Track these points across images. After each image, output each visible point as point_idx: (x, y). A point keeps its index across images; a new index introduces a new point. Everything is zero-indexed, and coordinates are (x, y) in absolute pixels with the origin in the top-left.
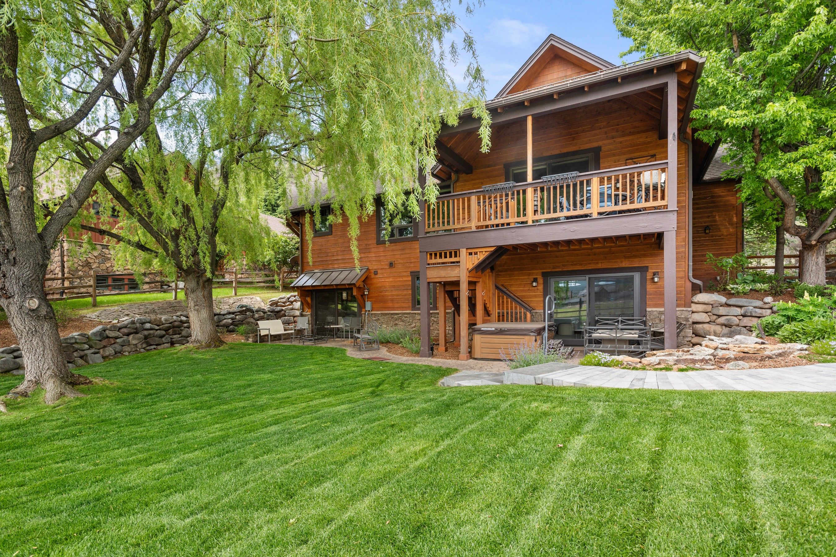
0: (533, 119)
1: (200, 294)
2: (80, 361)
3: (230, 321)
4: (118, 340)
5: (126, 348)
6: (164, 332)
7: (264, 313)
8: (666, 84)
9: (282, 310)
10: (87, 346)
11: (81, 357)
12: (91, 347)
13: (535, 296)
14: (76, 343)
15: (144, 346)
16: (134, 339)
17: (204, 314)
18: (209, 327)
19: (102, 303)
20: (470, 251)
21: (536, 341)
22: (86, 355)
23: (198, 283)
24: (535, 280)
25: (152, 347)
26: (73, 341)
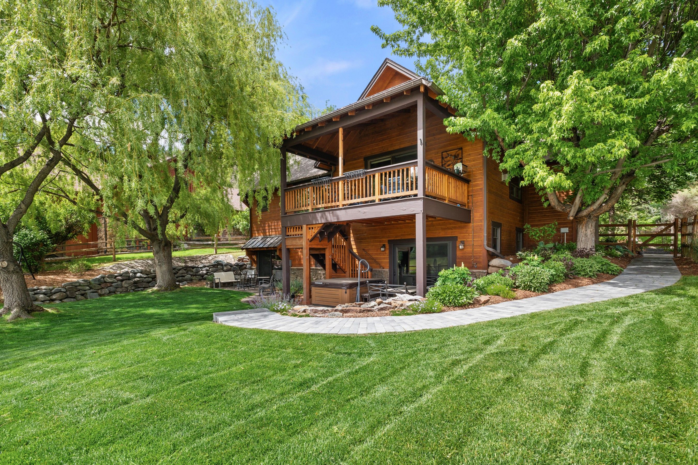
0: (344, 130)
1: (161, 254)
2: (80, 297)
3: (205, 272)
4: (113, 284)
5: (120, 290)
6: (150, 279)
7: (231, 266)
8: (416, 101)
9: (244, 264)
10: (88, 288)
11: (82, 295)
12: (91, 288)
13: (384, 258)
14: (80, 285)
15: (133, 288)
16: (126, 283)
17: (165, 268)
18: (167, 277)
19: (119, 259)
20: (309, 226)
21: (346, 292)
22: (86, 294)
23: (159, 247)
24: (384, 246)
25: (140, 289)
26: (78, 284)
